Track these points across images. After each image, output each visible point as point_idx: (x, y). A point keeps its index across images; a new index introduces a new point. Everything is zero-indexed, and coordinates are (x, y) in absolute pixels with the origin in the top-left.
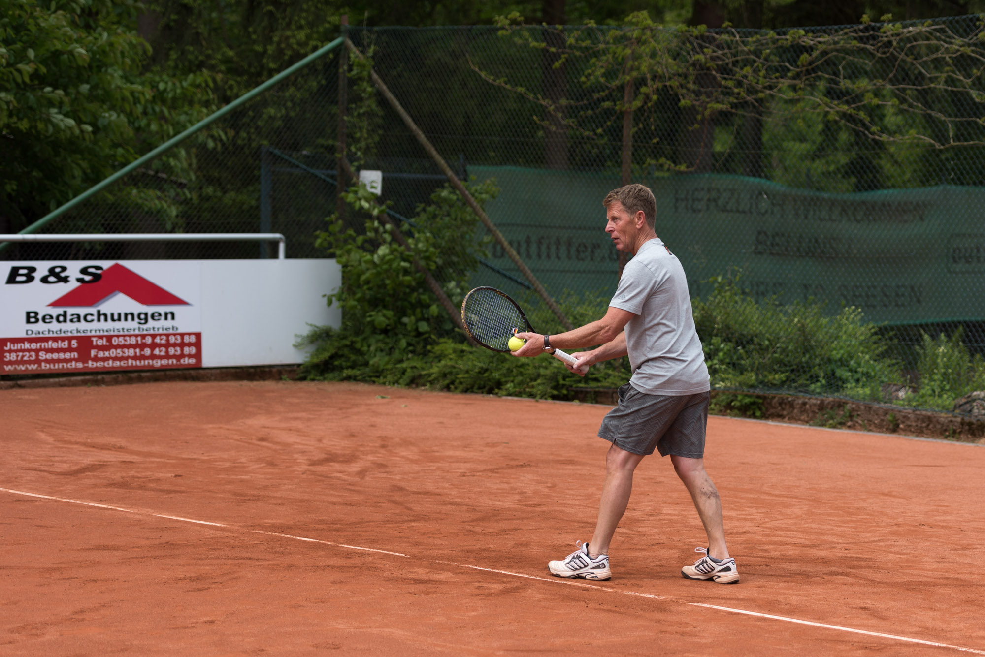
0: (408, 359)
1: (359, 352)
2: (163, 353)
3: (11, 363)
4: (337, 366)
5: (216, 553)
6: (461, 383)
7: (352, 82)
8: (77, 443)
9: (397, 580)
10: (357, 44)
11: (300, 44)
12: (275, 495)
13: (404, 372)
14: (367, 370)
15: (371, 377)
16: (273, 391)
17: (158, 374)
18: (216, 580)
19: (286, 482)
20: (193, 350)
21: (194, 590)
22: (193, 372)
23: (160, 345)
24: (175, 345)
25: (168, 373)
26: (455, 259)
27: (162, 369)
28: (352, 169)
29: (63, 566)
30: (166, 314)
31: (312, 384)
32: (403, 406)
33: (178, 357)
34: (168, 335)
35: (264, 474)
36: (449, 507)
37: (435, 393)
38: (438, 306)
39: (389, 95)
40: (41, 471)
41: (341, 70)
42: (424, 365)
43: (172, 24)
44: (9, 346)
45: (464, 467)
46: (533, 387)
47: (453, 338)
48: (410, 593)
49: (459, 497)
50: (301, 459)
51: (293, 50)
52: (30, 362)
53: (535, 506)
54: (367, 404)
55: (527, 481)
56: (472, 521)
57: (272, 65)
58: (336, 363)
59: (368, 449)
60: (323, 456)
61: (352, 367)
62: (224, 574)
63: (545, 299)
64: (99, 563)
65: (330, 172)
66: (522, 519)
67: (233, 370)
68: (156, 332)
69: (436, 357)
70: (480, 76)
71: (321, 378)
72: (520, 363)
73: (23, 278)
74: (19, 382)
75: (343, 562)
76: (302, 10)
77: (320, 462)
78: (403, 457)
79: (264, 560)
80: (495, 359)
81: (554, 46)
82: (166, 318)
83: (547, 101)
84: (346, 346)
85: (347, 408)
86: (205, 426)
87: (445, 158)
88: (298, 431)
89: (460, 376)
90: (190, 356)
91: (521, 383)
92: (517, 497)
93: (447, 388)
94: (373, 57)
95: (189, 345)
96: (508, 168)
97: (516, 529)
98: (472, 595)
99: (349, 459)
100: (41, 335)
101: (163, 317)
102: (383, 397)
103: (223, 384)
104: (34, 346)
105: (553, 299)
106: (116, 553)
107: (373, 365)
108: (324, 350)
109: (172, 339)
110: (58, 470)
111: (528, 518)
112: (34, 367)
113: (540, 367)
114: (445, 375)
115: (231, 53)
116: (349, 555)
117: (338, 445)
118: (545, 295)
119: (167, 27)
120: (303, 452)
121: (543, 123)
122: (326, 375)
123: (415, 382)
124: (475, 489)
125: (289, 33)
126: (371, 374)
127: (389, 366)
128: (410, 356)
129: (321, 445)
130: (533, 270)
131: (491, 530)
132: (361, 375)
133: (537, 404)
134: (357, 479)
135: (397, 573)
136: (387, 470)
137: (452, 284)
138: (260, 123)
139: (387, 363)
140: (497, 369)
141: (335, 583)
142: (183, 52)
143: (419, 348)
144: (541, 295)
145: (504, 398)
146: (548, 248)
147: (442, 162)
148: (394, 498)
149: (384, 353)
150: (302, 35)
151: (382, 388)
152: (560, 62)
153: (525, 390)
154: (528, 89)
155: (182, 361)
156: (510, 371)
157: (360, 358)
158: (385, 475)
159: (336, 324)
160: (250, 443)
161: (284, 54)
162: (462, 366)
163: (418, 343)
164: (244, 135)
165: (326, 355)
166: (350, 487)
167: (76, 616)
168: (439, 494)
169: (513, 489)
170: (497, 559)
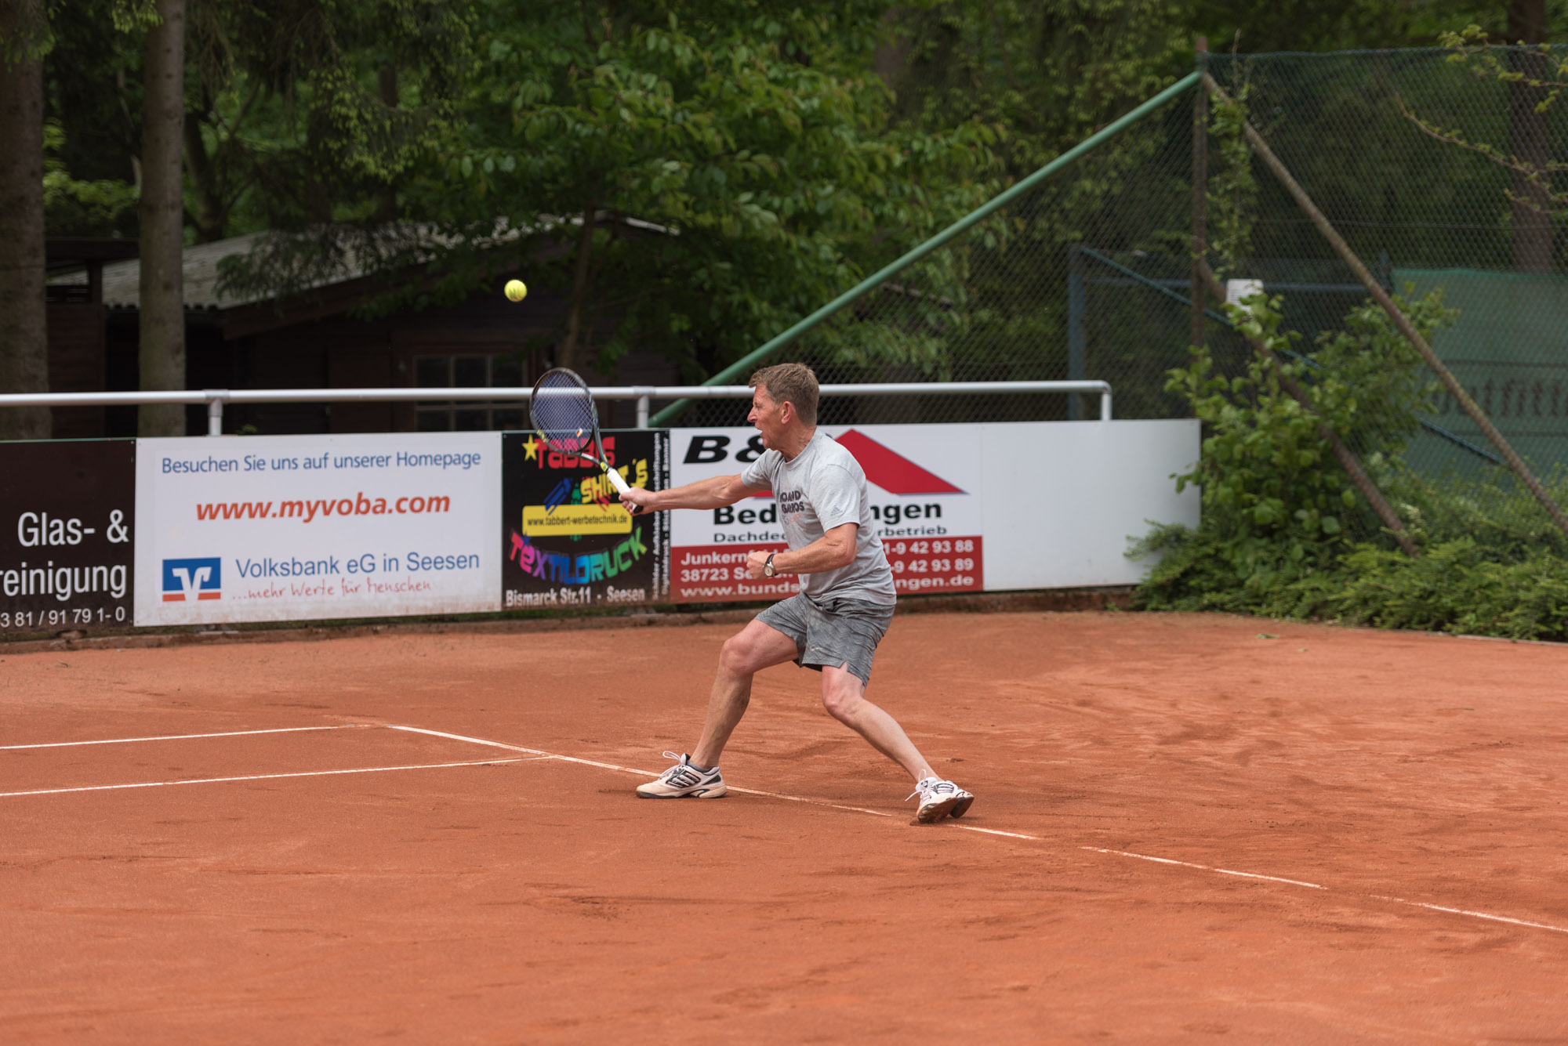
0: (1306, 577)
1: (1227, 565)
2: (923, 569)
3: (691, 585)
4: (1192, 587)
5: (1024, 881)
6: (1391, 614)
7: (1214, 141)
8: (798, 709)
9: (1310, 925)
10: (1221, 81)
11: (1126, 82)
12: (1110, 790)
13: (1299, 597)
14: (1242, 593)
15: (1247, 605)
16: (1095, 628)
17: (915, 601)
18: (1027, 923)
19: (1126, 770)
20: (969, 564)
21: (993, 939)
22: (969, 599)
23: (919, 557)
24: (941, 556)
25: (931, 599)
26: (1382, 419)
27: (922, 594)
28: (1216, 278)
29: (789, 899)
30: (928, 508)
31: (1156, 616)
32: (1301, 650)
33: (947, 576)
34: (930, 541)
35: (1090, 757)
36: (1385, 811)
37: (1350, 630)
38: (1354, 492)
39: (1273, 161)
40: (746, 752)
41: (1197, 122)
42: (1331, 586)
43: (928, 55)
44: (689, 559)
45: (1404, 748)
46: (1507, 620)
47: (1378, 542)
48: (1331, 946)
49: (1400, 795)
50: (1146, 734)
51: (1116, 91)
52: (720, 584)
53: (1523, 809)
54: (1243, 648)
55: (1507, 769)
56: (1424, 833)
57: (1083, 116)
58: (1193, 583)
59: (1251, 718)
60: (1180, 729)
61: (1218, 590)
62: (1038, 915)
63: (1525, 480)
64: (843, 895)
65: (1178, 283)
66: (1503, 830)
67: (1032, 595)
68: (913, 536)
69: (1351, 574)
70: (1417, 127)
71: (1169, 607)
72: (1485, 582)
73: (710, 455)
74: (704, 615)
75: (1223, 897)
76: (1128, 29)
77: (1176, 739)
78: (1306, 731)
79: (1100, 892)
80: (1445, 576)
81: (1537, 78)
82: (928, 515)
83: (1526, 164)
84: (1208, 556)
85: (1213, 655)
86: (993, 683)
87: (1362, 259)
88: (1138, 689)
89: (1389, 603)
90: (965, 573)
91: (1486, 615)
92: (1493, 795)
93: (1370, 622)
94: (1247, 102)
95: (964, 555)
96: (1457, 271)
97: (1494, 847)
98: (1431, 951)
99: (1222, 734)
100: (738, 542)
101: (923, 513)
102: (1268, 637)
103: (1016, 616)
104: (726, 558)
105: (1538, 480)
106: (869, 880)
107: (1251, 587)
108: (1173, 562)
109: (937, 547)
110: (772, 751)
111: (1512, 829)
112: (726, 591)
113: (1518, 587)
114: (1365, 602)
115: (1018, 98)
116: (1232, 885)
117: (1204, 712)
118: (1526, 472)
119: (921, 61)
120: (1149, 724)
121: (1519, 200)
122: (1177, 602)
123: (1317, 612)
124: (1425, 783)
125: (1108, 66)
126: (1248, 601)
127: (1276, 588)
128: (1309, 571)
129: (1176, 712)
130: (1505, 434)
131: (1455, 847)
132: (1231, 601)
133: (1515, 647)
134: (1236, 766)
135: (1309, 915)
136: (1283, 751)
137: (1376, 458)
138: (1067, 205)
139: (1273, 583)
140: (1450, 592)
141: (1211, 929)
142: (946, 99)
143: (1323, 559)
144: (1520, 474)
145: (1461, 637)
146: (1522, 396)
147: (1358, 265)
148: (1296, 796)
149: (1268, 568)
150: (1128, 68)
151: (1265, 622)
152: (1547, 101)
153: (1494, 625)
154: (1495, 146)
155: (952, 581)
156: (1469, 593)
157: (1230, 575)
158: (1280, 760)
159: (1191, 523)
160: (1065, 710)
161: (1102, 98)
162: (1392, 587)
163: (1322, 550)
164: (1042, 223)
165: (1176, 571)
166: (1226, 779)
167: (815, 978)
168: (1368, 791)
169: (1484, 782)
170: (1467, 894)
